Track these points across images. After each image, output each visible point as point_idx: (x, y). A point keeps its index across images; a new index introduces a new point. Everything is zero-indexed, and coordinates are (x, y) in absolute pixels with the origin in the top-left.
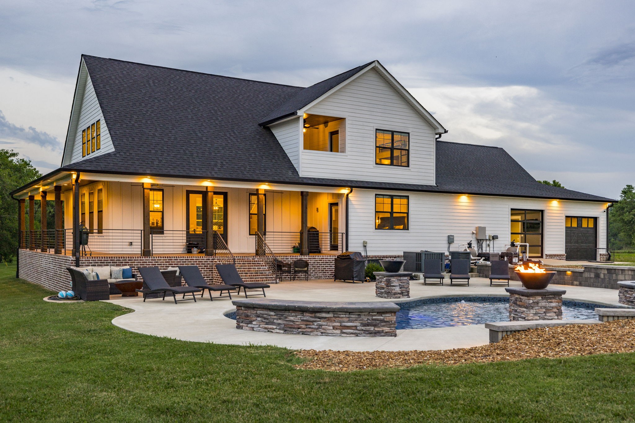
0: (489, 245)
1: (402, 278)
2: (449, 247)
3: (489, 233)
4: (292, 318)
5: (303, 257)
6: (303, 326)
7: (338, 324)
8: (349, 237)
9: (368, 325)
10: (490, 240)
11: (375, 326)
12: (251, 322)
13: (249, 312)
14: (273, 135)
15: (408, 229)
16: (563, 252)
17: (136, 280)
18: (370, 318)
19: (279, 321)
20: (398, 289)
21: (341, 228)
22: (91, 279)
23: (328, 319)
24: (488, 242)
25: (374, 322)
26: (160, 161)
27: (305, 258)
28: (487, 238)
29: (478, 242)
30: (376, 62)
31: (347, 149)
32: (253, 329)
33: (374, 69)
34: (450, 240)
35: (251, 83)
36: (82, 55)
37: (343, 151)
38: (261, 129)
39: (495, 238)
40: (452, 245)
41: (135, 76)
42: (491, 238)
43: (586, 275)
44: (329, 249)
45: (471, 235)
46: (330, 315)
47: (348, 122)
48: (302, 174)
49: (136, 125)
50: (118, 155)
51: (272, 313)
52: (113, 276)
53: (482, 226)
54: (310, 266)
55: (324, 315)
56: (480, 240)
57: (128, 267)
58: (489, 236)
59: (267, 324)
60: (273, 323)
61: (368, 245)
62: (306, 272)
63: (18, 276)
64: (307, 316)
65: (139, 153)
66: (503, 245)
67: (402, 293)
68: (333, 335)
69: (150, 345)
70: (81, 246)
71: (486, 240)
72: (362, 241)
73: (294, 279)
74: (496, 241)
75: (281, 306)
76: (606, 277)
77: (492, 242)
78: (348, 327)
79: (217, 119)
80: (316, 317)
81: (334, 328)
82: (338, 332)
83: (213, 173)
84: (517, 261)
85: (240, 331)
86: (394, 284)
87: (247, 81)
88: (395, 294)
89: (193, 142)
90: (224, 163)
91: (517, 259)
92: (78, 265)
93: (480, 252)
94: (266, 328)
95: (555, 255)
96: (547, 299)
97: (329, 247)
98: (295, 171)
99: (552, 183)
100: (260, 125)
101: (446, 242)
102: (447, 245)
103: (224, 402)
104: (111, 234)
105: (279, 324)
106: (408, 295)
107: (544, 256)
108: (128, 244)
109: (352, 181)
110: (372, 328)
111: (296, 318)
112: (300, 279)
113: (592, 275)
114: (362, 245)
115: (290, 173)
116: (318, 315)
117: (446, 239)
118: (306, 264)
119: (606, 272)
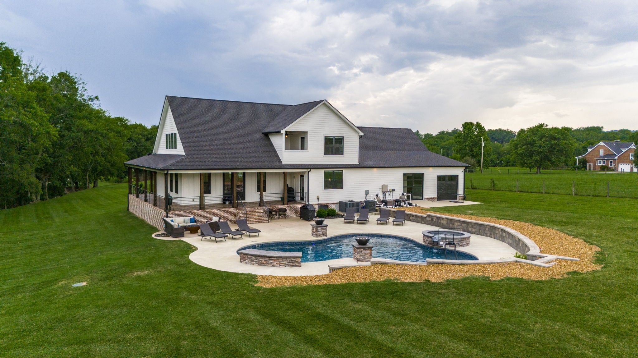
0: (390, 195)
1: (323, 228)
2: (366, 197)
3: (390, 188)
4: (261, 260)
5: (284, 206)
6: (265, 263)
7: (278, 262)
8: (309, 194)
9: (290, 263)
10: (390, 192)
11: (292, 263)
12: (245, 260)
13: (245, 256)
14: (269, 139)
15: (342, 188)
16: (436, 196)
17: (197, 224)
18: (291, 260)
19: (256, 260)
20: (321, 233)
21: (306, 190)
22: (176, 227)
23: (275, 260)
24: (389, 193)
25: (292, 261)
26: (209, 161)
27: (285, 206)
28: (389, 191)
29: (383, 193)
30: (325, 101)
31: (309, 148)
32: (246, 263)
33: (324, 104)
34: (367, 193)
35: (259, 105)
36: (166, 96)
37: (307, 149)
38: (263, 136)
39: (393, 190)
40: (367, 196)
41: (195, 107)
42: (391, 191)
43: (428, 219)
44: (300, 200)
45: (379, 189)
46: (275, 259)
47: (309, 133)
48: (284, 163)
49: (196, 139)
50: (187, 159)
51: (253, 257)
52: (185, 222)
53: (386, 184)
54: (288, 211)
55: (273, 259)
56: (385, 192)
57: (193, 217)
58: (390, 190)
59: (251, 261)
60: (254, 261)
61: (320, 198)
62: (285, 215)
63: (128, 210)
64: (267, 259)
65: (198, 156)
66: (398, 194)
67: (323, 235)
68: (276, 266)
69: (206, 274)
70: (169, 206)
71: (388, 192)
72: (317, 196)
73: (279, 218)
74: (394, 192)
75: (257, 255)
76: (436, 221)
77: (391, 193)
78: (282, 263)
79: (239, 131)
80: (270, 259)
81: (277, 264)
82: (278, 265)
83: (237, 166)
84: (403, 204)
85: (241, 263)
86: (319, 231)
87: (257, 104)
88: (320, 235)
89: (226, 148)
90: (243, 159)
91: (404, 203)
92: (167, 217)
93: (384, 199)
94: (251, 263)
95: (430, 198)
96: (365, 250)
97: (300, 198)
98: (280, 161)
99: (476, 124)
100: (263, 133)
101: (365, 194)
102: (365, 196)
103: (228, 300)
104: (183, 200)
105: (256, 262)
106: (326, 236)
107: (424, 199)
108: (192, 199)
109: (311, 165)
110: (291, 264)
111: (262, 260)
112: (282, 218)
113: (430, 219)
114: (316, 198)
115: (278, 163)
116: (271, 258)
117: (365, 192)
118: (285, 210)
119: (436, 218)
